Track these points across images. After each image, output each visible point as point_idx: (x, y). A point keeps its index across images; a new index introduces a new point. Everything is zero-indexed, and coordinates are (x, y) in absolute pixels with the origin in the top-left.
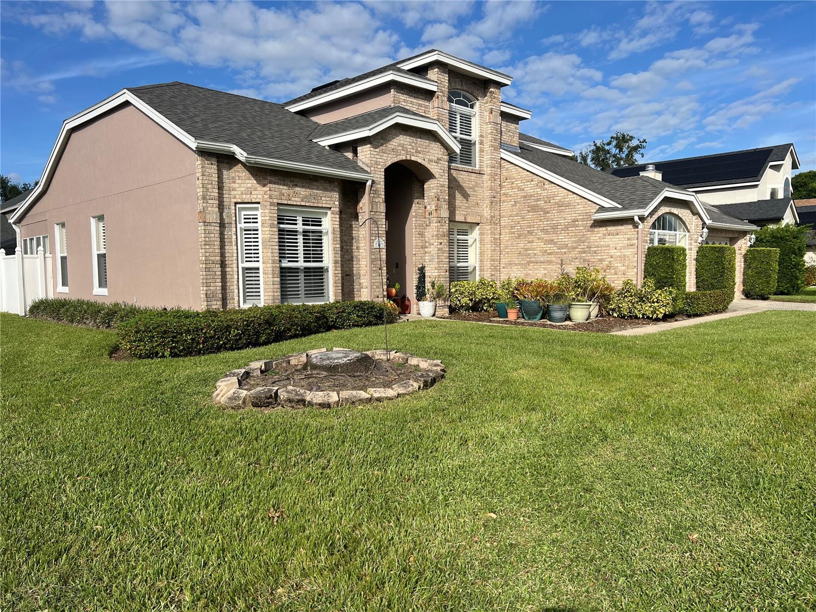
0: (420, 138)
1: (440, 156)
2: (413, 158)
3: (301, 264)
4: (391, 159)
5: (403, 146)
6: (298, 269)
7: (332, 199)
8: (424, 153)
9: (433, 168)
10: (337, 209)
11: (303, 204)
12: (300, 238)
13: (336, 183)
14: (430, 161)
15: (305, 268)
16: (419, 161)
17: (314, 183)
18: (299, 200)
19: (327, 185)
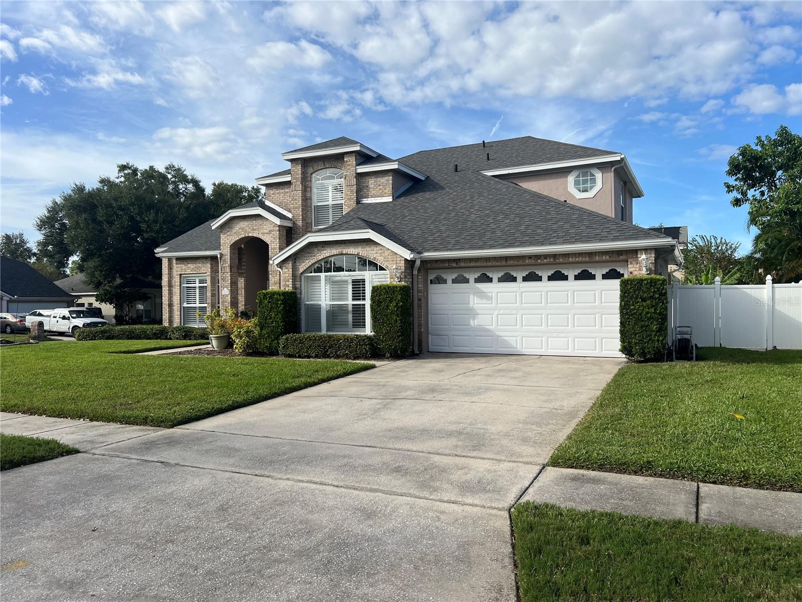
0: (255, 220)
1: (272, 228)
2: (250, 235)
3: (198, 305)
4: (235, 238)
5: (243, 229)
6: (196, 307)
7: (206, 268)
8: (258, 229)
9: (267, 239)
10: (209, 273)
11: (192, 272)
12: (197, 290)
13: (209, 259)
14: (263, 233)
15: (199, 307)
16: (255, 235)
17: (198, 261)
18: (189, 271)
19: (204, 261)
